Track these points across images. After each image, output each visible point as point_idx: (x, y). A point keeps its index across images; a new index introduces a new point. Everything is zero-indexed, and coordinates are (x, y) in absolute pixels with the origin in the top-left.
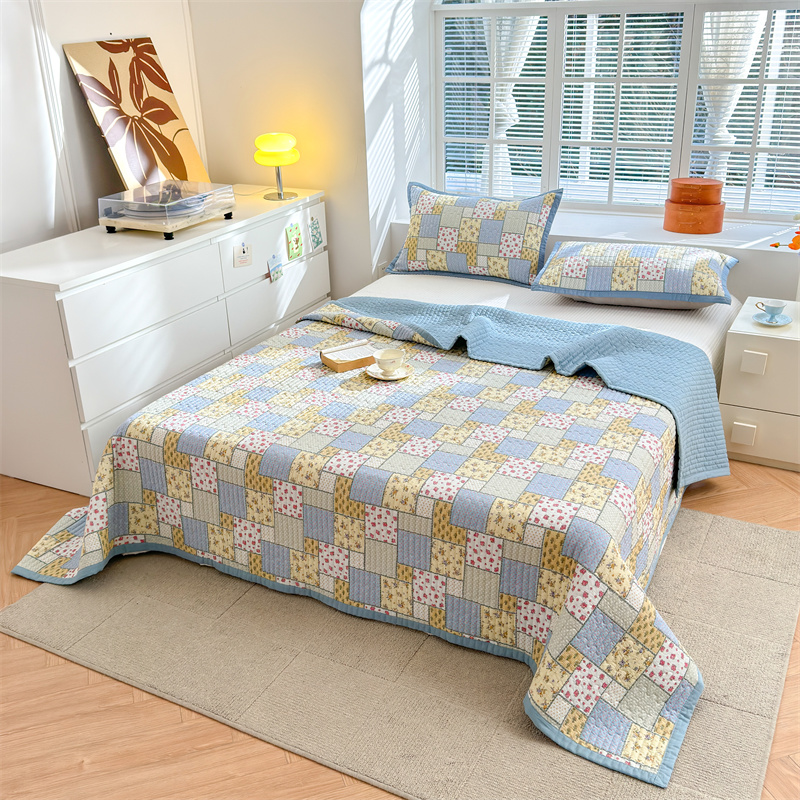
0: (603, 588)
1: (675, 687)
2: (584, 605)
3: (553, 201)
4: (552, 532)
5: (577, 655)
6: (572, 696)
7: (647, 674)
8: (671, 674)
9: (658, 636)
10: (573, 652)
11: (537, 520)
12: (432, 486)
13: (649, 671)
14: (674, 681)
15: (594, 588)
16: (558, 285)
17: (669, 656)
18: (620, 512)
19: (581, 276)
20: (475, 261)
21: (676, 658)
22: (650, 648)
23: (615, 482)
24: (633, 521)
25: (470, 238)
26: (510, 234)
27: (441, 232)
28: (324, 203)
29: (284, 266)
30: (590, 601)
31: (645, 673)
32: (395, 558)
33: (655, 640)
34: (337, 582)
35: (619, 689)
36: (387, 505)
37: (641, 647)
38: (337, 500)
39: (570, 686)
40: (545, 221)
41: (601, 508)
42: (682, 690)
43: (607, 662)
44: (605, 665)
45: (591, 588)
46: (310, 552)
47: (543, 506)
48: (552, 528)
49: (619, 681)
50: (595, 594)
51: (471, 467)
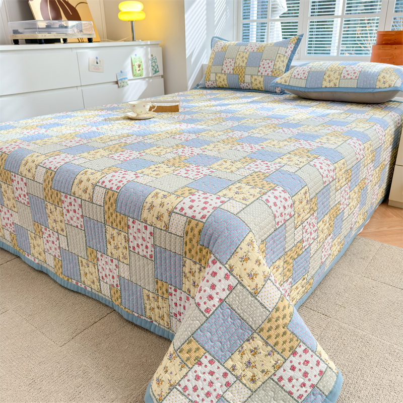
0: (232, 281)
1: (305, 395)
2: (211, 297)
3: (296, 41)
4: (193, 221)
5: (198, 349)
6: (190, 391)
7: (275, 378)
8: (301, 380)
9: (291, 340)
10: (194, 345)
11: (182, 209)
12: (110, 178)
13: (279, 374)
14: (304, 389)
15: (223, 281)
16: (287, 84)
17: (302, 362)
18: (269, 210)
19: (303, 78)
20: (243, 79)
21: (310, 365)
22: (280, 351)
23: (274, 186)
24: (287, 223)
25: (241, 64)
26: (266, 60)
27: (225, 61)
28: (161, 48)
29: (129, 80)
30: (217, 294)
31: (273, 377)
32: (84, 241)
33: (287, 343)
34: (55, 260)
35: (243, 390)
36: (74, 194)
37: (271, 349)
38: (45, 189)
39: (189, 380)
40: (289, 53)
41: (248, 203)
42: (313, 397)
43: (232, 360)
44: (229, 364)
45: (220, 281)
46: (38, 234)
47: (193, 198)
48: (193, 217)
49: (244, 382)
50: (223, 287)
51: (154, 168)
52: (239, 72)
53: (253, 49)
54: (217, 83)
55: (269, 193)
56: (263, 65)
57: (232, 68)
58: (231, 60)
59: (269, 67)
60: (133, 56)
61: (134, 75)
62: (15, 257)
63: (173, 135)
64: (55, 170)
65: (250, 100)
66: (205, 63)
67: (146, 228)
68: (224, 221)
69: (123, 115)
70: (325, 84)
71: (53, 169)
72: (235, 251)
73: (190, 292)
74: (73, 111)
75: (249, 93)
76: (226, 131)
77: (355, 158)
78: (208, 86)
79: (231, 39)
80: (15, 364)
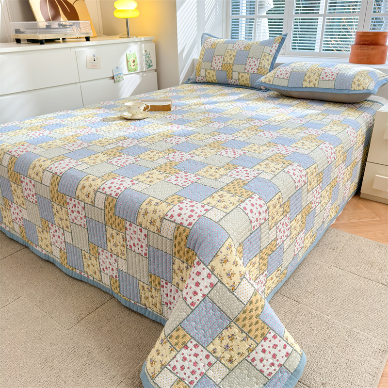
0: (214, 280)
1: (274, 373)
2: (195, 293)
3: (280, 40)
4: (181, 227)
5: (185, 336)
6: (178, 369)
8: (271, 361)
9: (263, 328)
10: (181, 333)
11: (172, 216)
12: (109, 185)
13: (252, 356)
14: (273, 368)
15: (206, 279)
16: (271, 83)
17: (272, 346)
18: (247, 217)
19: (286, 78)
20: (231, 76)
21: (278, 348)
22: (253, 337)
23: (251, 194)
24: (262, 226)
25: (229, 61)
26: (252, 58)
27: (214, 58)
28: (154, 43)
29: (124, 75)
30: (201, 290)
31: (247, 358)
32: (87, 238)
33: (259, 331)
34: (61, 252)
35: (222, 369)
36: (78, 198)
37: (245, 335)
38: (51, 192)
39: (177, 361)
40: (274, 51)
41: (228, 211)
42: (280, 375)
43: (213, 345)
44: (211, 347)
45: (203, 279)
46: (46, 229)
47: (182, 206)
48: (182, 224)
49: (223, 362)
50: (206, 284)
51: (148, 175)
52: (227, 68)
53: (241, 47)
54: (207, 78)
55: (247, 202)
56: (250, 63)
57: (221, 65)
58: (220, 58)
59: (255, 65)
60: (128, 52)
61: (129, 70)
62: (24, 247)
63: (164, 137)
64: (61, 175)
65: (236, 97)
66: (195, 58)
67: (141, 231)
68: (207, 228)
69: (119, 115)
70: (306, 84)
71: (58, 174)
72: (216, 254)
73: (178, 285)
74: (73, 109)
75: (237, 89)
76: (213, 134)
77: (326, 161)
78: (199, 81)
79: (221, 36)
80: (29, 345)
